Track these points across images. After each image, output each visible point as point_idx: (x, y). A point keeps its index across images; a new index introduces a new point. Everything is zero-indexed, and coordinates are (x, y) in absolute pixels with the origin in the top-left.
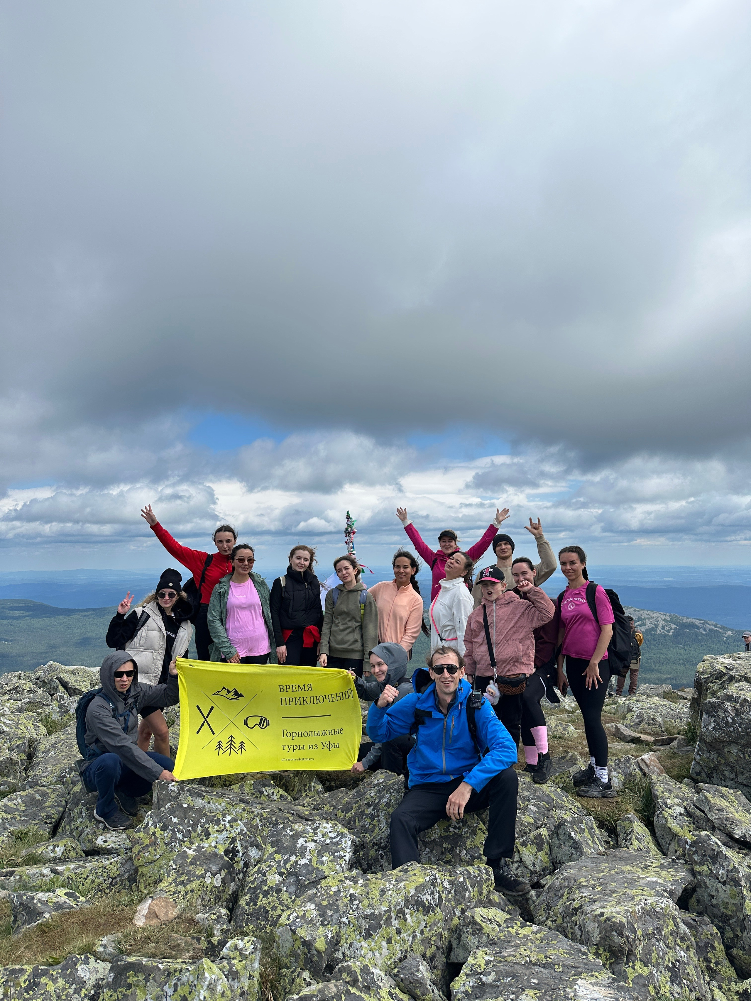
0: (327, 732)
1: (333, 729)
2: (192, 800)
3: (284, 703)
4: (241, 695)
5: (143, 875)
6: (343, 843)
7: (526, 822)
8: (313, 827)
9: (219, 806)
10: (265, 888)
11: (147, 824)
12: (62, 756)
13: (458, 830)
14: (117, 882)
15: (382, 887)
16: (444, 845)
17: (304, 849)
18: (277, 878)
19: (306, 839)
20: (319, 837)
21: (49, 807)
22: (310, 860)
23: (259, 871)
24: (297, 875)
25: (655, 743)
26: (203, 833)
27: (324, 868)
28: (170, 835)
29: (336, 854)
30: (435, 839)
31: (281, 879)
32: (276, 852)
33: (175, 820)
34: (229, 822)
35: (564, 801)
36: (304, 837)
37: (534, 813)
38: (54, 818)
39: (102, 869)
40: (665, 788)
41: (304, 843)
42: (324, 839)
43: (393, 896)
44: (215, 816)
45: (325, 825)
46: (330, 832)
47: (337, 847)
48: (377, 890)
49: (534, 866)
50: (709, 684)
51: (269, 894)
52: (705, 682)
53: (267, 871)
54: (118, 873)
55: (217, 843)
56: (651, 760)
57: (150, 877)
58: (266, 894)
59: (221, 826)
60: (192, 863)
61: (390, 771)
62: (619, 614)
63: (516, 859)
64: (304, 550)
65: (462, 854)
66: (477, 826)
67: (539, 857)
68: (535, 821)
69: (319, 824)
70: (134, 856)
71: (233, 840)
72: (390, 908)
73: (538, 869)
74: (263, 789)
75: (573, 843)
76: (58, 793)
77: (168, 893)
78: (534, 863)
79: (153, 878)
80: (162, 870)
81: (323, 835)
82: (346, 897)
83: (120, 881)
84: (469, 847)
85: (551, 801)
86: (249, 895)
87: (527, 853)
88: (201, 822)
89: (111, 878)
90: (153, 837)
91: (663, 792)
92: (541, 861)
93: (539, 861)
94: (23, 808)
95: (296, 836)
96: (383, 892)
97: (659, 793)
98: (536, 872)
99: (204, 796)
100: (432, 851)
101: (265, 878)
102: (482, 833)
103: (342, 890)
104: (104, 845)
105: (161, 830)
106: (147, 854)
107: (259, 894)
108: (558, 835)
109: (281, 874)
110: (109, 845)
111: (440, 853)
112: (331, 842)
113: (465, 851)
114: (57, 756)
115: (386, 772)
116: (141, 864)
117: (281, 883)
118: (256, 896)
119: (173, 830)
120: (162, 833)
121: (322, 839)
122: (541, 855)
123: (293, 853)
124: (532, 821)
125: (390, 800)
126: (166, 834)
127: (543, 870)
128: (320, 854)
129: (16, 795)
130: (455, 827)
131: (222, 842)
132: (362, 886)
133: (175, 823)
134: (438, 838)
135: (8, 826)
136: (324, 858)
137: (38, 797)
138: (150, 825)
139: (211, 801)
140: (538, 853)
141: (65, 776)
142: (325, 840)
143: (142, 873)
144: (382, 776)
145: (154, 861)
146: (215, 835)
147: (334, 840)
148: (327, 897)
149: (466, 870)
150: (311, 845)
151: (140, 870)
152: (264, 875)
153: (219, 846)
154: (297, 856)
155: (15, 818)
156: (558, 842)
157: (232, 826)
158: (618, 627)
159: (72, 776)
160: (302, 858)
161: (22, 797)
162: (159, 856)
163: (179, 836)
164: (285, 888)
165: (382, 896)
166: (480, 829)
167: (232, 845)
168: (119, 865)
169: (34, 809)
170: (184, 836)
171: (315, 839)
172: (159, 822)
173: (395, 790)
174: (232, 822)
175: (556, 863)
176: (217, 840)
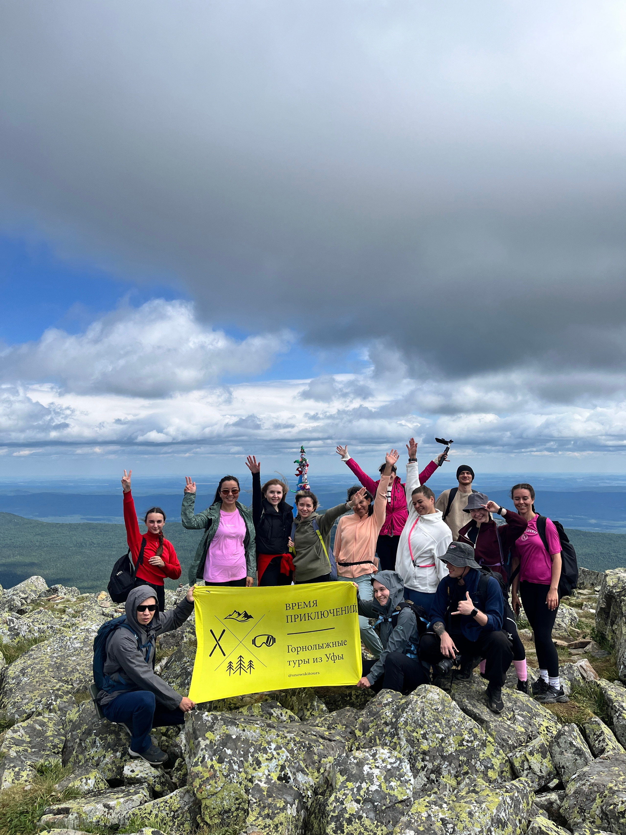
0: (331, 645)
1: (337, 641)
2: (227, 729)
3: (289, 620)
4: (250, 617)
5: (207, 807)
6: (404, 768)
7: (520, 732)
8: (371, 754)
9: (254, 733)
10: (347, 816)
11: (204, 758)
12: (37, 682)
13: (470, 744)
14: (178, 814)
15: (469, 810)
16: (460, 758)
17: (370, 776)
18: (355, 806)
19: (370, 766)
20: (379, 763)
21: (51, 736)
22: (380, 786)
23: (337, 800)
24: (372, 801)
25: (569, 646)
26: (255, 763)
27: (396, 793)
28: (227, 767)
29: (402, 779)
30: (451, 753)
31: (359, 806)
32: (347, 780)
33: (229, 752)
34: (275, 750)
35: (539, 709)
36: (368, 764)
37: (522, 723)
38: (60, 748)
39: (163, 803)
40: (616, 692)
41: (369, 770)
42: (385, 764)
43: (481, 817)
44: (261, 745)
45: (382, 751)
46: (389, 758)
47: (399, 771)
48: (465, 813)
49: (541, 772)
50: (622, 597)
51: (352, 821)
52: (618, 595)
53: (344, 799)
54: (179, 806)
55: (269, 771)
56: (587, 666)
57: (214, 809)
58: (349, 821)
59: (269, 754)
60: (269, 796)
61: (394, 690)
62: (565, 542)
63: (526, 767)
64: (275, 484)
65: (477, 765)
66: (486, 739)
67: (544, 764)
68: (525, 730)
69: (376, 750)
70: (195, 789)
71: (283, 768)
72: (483, 829)
73: (544, 774)
74: (272, 711)
75: (576, 750)
76: (54, 721)
77: (259, 827)
78: (540, 770)
79: (217, 810)
80: (225, 802)
81: (383, 761)
82: (437, 821)
83: (181, 813)
84: (482, 758)
85: (530, 710)
86: (333, 823)
87: (535, 761)
88: (250, 752)
89: (173, 811)
90: (212, 770)
91: (616, 696)
92: (546, 767)
93: (544, 767)
94: (28, 740)
95: (360, 764)
96: (470, 814)
97: (613, 697)
98: (543, 777)
99: (238, 725)
100: (450, 765)
101: (344, 806)
102: (491, 745)
103: (432, 815)
104: (133, 775)
105: (219, 763)
106: (208, 787)
107: (343, 822)
108: (558, 744)
109: (358, 801)
110: (137, 775)
111: (458, 765)
112: (392, 767)
113: (479, 763)
114: (31, 682)
115: (391, 692)
116: (204, 797)
117: (359, 810)
118: (341, 824)
119: (229, 762)
120: (220, 765)
121: (384, 765)
122: (545, 761)
123: (363, 780)
124: (523, 730)
125: (407, 719)
126: (223, 767)
127: (549, 775)
128: (387, 780)
129: (18, 727)
130: (468, 741)
131: (273, 770)
132: (448, 810)
133: (230, 755)
134: (455, 752)
135: (24, 759)
136: (392, 784)
137: (38, 727)
138: (207, 759)
139: (246, 729)
140: (543, 760)
141: (51, 704)
142: (386, 766)
143: (206, 805)
144: (388, 695)
145: (216, 793)
146: (266, 764)
147: (394, 765)
148: (421, 823)
149: (513, 784)
150: (376, 772)
151: (204, 803)
152: (342, 803)
153: (272, 774)
154: (367, 783)
155: (27, 751)
156: (559, 750)
157: (278, 754)
158: (565, 554)
159: (58, 702)
160: (372, 784)
161: (24, 728)
162: (220, 788)
163: (236, 767)
164: (364, 815)
165: (471, 818)
166: (489, 742)
167: (283, 773)
168: (179, 799)
169: (38, 740)
170: (239, 767)
171: (377, 765)
172: (214, 755)
173: (410, 710)
174: (278, 750)
175: (559, 767)
176: (269, 768)
